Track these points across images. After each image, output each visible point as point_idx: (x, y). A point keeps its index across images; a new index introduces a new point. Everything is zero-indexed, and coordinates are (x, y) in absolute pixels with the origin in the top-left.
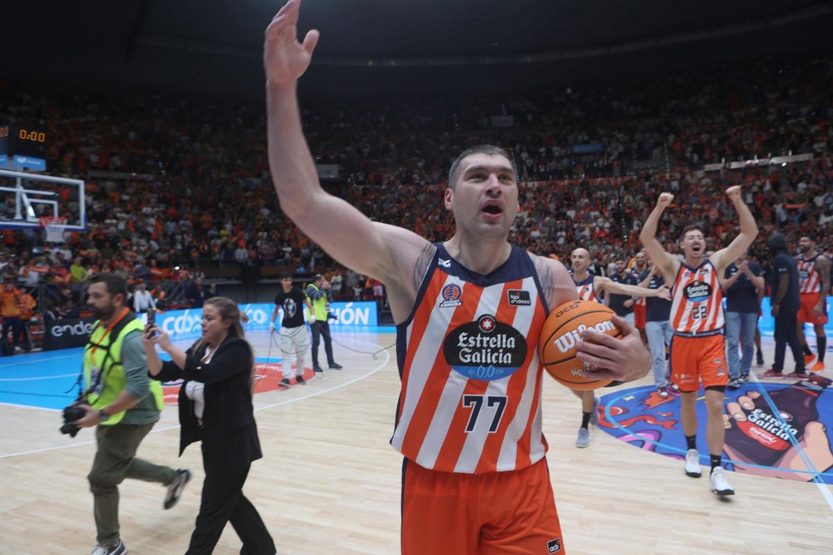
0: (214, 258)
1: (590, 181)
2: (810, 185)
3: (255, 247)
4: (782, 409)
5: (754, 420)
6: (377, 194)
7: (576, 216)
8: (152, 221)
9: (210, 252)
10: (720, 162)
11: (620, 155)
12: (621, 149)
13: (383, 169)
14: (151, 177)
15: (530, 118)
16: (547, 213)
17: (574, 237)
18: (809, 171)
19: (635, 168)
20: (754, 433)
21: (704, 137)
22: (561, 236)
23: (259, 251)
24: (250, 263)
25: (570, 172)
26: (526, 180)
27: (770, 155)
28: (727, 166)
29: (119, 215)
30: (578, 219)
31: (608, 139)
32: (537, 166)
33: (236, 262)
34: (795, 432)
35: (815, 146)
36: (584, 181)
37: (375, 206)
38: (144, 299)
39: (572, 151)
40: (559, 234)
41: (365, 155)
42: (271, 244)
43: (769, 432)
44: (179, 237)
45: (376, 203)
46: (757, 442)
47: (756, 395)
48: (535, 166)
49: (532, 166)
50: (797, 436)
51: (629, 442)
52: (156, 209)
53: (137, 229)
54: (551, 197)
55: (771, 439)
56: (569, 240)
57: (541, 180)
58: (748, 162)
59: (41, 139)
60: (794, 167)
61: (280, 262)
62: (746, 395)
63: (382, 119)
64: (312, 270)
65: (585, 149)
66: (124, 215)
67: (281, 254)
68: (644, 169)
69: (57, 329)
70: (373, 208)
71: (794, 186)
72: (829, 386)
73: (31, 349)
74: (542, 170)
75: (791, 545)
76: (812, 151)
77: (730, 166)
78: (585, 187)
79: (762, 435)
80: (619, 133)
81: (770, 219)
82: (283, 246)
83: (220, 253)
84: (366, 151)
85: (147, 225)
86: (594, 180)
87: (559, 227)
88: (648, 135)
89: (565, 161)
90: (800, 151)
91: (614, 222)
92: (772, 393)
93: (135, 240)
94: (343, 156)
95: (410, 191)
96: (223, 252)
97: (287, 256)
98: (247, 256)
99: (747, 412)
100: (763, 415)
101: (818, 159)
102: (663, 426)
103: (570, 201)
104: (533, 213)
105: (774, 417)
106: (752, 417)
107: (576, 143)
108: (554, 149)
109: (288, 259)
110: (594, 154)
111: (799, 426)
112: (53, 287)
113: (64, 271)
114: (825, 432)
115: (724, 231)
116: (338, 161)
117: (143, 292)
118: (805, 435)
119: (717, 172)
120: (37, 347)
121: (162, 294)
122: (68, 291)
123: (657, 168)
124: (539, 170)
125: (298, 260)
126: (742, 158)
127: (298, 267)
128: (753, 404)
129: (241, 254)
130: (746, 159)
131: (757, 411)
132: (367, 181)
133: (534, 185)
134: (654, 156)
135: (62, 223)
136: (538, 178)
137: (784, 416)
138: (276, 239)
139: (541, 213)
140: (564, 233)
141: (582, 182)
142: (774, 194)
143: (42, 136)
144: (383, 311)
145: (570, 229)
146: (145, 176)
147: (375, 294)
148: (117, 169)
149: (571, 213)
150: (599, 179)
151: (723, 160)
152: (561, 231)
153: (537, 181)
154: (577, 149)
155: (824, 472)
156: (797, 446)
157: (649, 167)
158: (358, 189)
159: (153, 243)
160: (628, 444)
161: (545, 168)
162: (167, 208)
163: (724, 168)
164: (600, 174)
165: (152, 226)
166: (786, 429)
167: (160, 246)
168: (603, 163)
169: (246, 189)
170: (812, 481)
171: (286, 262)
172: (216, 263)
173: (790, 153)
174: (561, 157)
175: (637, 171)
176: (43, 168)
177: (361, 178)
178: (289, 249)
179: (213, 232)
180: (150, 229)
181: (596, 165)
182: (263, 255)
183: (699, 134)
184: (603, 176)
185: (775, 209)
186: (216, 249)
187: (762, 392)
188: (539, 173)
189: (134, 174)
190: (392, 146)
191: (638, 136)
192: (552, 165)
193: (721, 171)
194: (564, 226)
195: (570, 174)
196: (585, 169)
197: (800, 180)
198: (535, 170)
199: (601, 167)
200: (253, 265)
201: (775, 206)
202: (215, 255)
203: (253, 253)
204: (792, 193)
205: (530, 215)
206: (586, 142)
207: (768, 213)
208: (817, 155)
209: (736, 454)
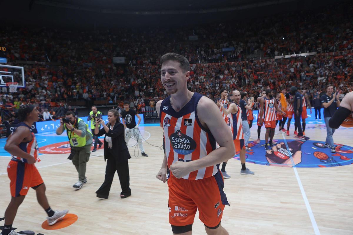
0: (74, 98)
1: (229, 63)
2: (315, 65)
3: (91, 93)
4: (290, 147)
5: (280, 151)
6: (141, 69)
7: (223, 77)
8: (46, 82)
9: (72, 95)
10: (281, 55)
11: (241, 52)
12: (242, 50)
13: (144, 59)
14: (44, 63)
15: (205, 36)
16: (212, 77)
17: (222, 86)
18: (315, 59)
19: (247, 57)
20: (279, 155)
21: (275, 45)
22: (217, 86)
23: (93, 94)
24: (89, 99)
25: (221, 59)
26: (203, 63)
27: (300, 52)
28: (284, 57)
29: (32, 80)
30: (224, 79)
31: (236, 45)
32: (208, 57)
33: (83, 99)
34: (292, 154)
35: (318, 49)
36: (227, 63)
37: (141, 75)
38: (47, 115)
39: (222, 51)
40: (216, 85)
41: (136, 53)
42: (98, 91)
43: (284, 154)
44: (58, 89)
45: (141, 73)
46: (279, 157)
47: (283, 143)
48: (207, 57)
49: (205, 57)
50: (292, 155)
51: (237, 159)
52: (47, 77)
53: (40, 86)
54: (213, 70)
55: (284, 156)
56: (220, 88)
57: (209, 63)
58: (292, 55)
59: (4, 50)
60: (309, 58)
61: (102, 99)
62: (280, 143)
63: (143, 37)
64: (115, 102)
65: (227, 49)
66: (34, 80)
67: (102, 95)
68: (251, 58)
69: (12, 128)
70: (140, 75)
71: (309, 65)
72: (308, 140)
73: (1, 137)
74: (210, 59)
75: (280, 183)
76: (316, 51)
77: (285, 57)
78: (227, 66)
79: (281, 155)
80: (241, 43)
81: (299, 78)
82: (103, 92)
83: (77, 95)
84: (137, 51)
85: (44, 84)
86: (230, 63)
87: (216, 82)
88: (253, 44)
89: (219, 55)
90: (312, 51)
91: (239, 80)
92: (288, 143)
93: (40, 91)
94: (126, 53)
95: (155, 68)
96: (78, 95)
97: (105, 96)
98: (88, 96)
99: (278, 149)
100: (283, 150)
101: (318, 54)
102: (249, 154)
103: (221, 72)
104: (206, 77)
105: (287, 150)
106: (279, 150)
107: (223, 47)
108: (215, 50)
109: (105, 97)
110: (231, 52)
111: (294, 152)
112: (7, 111)
113: (11, 104)
114: (301, 154)
115: (281, 84)
116: (124, 55)
117: (46, 112)
118: (295, 155)
119: (280, 59)
120: (3, 136)
121: (54, 113)
122: (14, 113)
123: (256, 58)
124: (208, 58)
125: (110, 98)
126: (290, 54)
127: (110, 101)
128: (281, 146)
129: (86, 96)
130: (291, 54)
131: (281, 148)
132: (137, 64)
133: (206, 65)
134: (255, 53)
135: (16, 85)
136: (208, 62)
137: (290, 149)
138: (100, 89)
139: (209, 77)
140: (218, 85)
141: (226, 64)
142: (301, 68)
143: (4, 48)
144: (146, 118)
145: (221, 83)
146: (41, 63)
147: (142, 111)
148: (28, 60)
149: (221, 77)
150: (233, 62)
151: (282, 54)
152: (217, 84)
153: (207, 63)
154: (224, 50)
155: (297, 164)
156: (291, 158)
157: (253, 57)
158: (133, 67)
159: (48, 91)
160: (237, 160)
161: (211, 58)
162: (52, 77)
163: (283, 58)
164: (233, 60)
165: (46, 84)
166: (289, 153)
167: (51, 92)
168: (234, 55)
169: (86, 68)
170: (292, 167)
171: (105, 99)
172: (75, 100)
173: (308, 52)
174: (217, 53)
175: (248, 59)
176: (6, 62)
177: (134, 62)
178: (106, 93)
179: (72, 86)
180: (46, 86)
181: (231, 56)
182: (94, 95)
183: (273, 44)
184: (234, 61)
185: (301, 74)
186: (75, 94)
187: (285, 142)
188: (208, 60)
189: (36, 62)
190: (147, 49)
191: (249, 45)
192: (214, 57)
193: (281, 59)
194: (219, 82)
195: (221, 60)
196: (227, 58)
197: (311, 63)
198: (207, 59)
199: (233, 57)
200: (91, 100)
201: (301, 73)
202: (74, 96)
203: (91, 95)
204: (308, 68)
205: (205, 78)
206: (227, 47)
207: (298, 76)
208: (318, 52)
209: (271, 161)
